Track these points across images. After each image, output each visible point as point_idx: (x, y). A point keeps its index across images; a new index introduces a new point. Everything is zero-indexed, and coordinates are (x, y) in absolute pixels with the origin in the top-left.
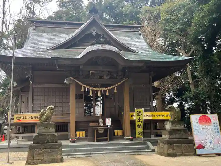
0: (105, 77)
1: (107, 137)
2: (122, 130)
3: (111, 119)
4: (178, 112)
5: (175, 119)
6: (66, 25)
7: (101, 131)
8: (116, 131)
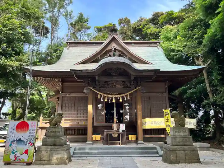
1: (119, 141)
2: (136, 135)
3: (124, 124)
4: (182, 118)
6: (94, 44)
7: (115, 136)
8: (130, 136)
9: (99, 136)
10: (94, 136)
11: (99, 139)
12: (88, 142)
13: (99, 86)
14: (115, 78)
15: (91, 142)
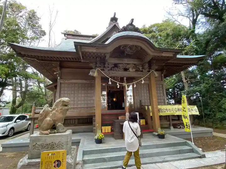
0: (131, 70)
3: (138, 113)
9: (109, 127)
10: (103, 128)
11: (110, 131)
13: (108, 69)
14: (126, 61)
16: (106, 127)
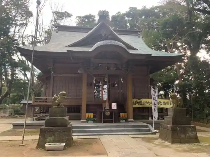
0: (111, 69)
1: (112, 119)
3: (116, 104)
4: (180, 100)
5: (178, 106)
6: (82, 30)
7: (108, 114)
8: (121, 114)
9: (92, 114)
10: (87, 114)
11: (92, 117)
12: (82, 120)
15: (85, 120)
16: (89, 114)
